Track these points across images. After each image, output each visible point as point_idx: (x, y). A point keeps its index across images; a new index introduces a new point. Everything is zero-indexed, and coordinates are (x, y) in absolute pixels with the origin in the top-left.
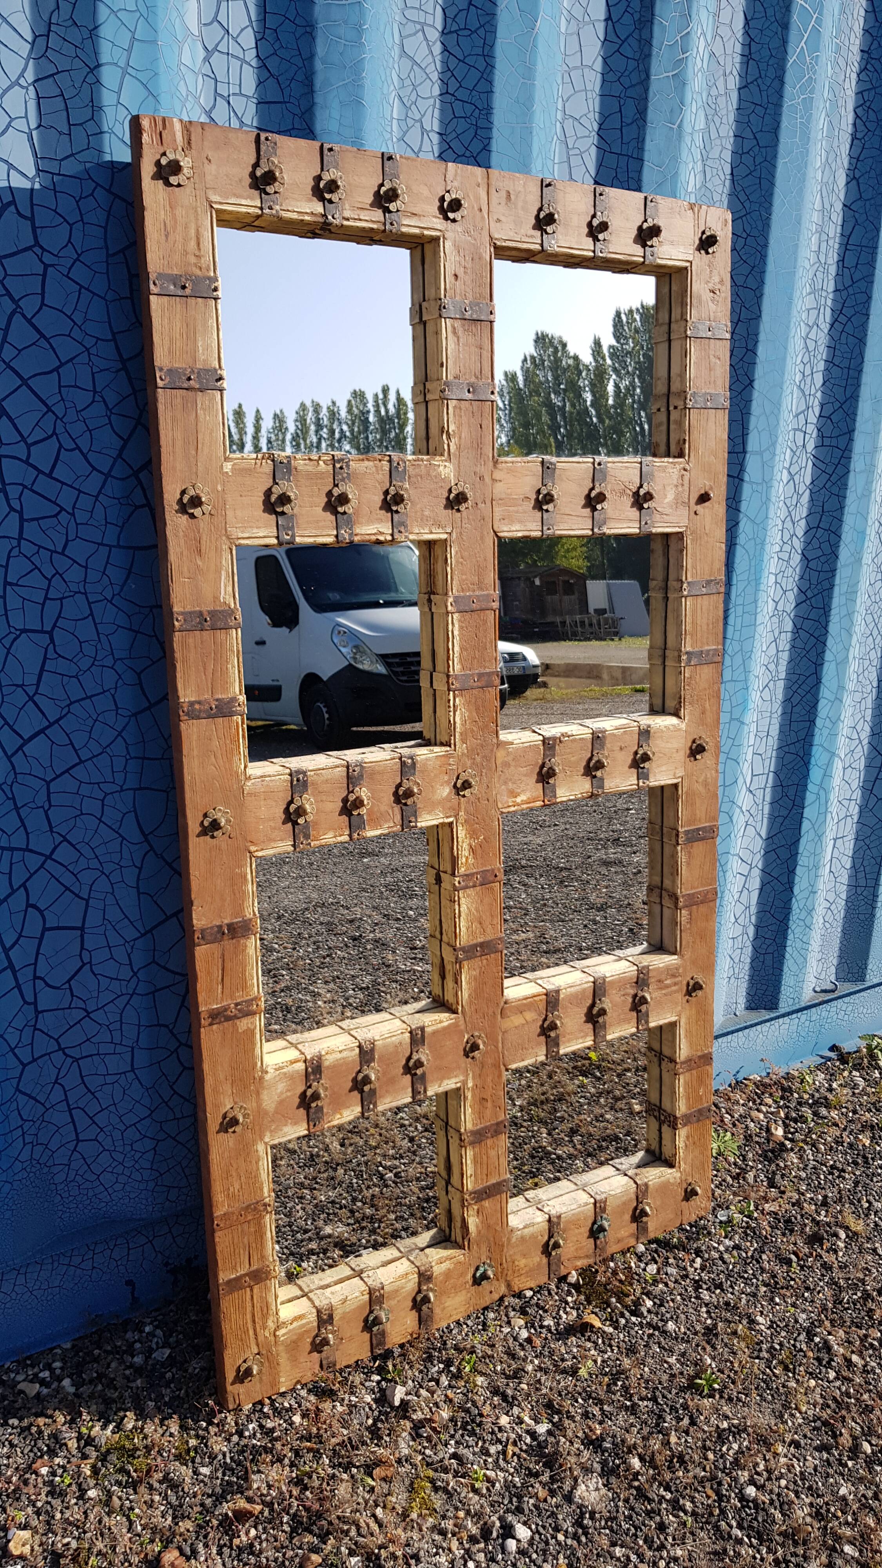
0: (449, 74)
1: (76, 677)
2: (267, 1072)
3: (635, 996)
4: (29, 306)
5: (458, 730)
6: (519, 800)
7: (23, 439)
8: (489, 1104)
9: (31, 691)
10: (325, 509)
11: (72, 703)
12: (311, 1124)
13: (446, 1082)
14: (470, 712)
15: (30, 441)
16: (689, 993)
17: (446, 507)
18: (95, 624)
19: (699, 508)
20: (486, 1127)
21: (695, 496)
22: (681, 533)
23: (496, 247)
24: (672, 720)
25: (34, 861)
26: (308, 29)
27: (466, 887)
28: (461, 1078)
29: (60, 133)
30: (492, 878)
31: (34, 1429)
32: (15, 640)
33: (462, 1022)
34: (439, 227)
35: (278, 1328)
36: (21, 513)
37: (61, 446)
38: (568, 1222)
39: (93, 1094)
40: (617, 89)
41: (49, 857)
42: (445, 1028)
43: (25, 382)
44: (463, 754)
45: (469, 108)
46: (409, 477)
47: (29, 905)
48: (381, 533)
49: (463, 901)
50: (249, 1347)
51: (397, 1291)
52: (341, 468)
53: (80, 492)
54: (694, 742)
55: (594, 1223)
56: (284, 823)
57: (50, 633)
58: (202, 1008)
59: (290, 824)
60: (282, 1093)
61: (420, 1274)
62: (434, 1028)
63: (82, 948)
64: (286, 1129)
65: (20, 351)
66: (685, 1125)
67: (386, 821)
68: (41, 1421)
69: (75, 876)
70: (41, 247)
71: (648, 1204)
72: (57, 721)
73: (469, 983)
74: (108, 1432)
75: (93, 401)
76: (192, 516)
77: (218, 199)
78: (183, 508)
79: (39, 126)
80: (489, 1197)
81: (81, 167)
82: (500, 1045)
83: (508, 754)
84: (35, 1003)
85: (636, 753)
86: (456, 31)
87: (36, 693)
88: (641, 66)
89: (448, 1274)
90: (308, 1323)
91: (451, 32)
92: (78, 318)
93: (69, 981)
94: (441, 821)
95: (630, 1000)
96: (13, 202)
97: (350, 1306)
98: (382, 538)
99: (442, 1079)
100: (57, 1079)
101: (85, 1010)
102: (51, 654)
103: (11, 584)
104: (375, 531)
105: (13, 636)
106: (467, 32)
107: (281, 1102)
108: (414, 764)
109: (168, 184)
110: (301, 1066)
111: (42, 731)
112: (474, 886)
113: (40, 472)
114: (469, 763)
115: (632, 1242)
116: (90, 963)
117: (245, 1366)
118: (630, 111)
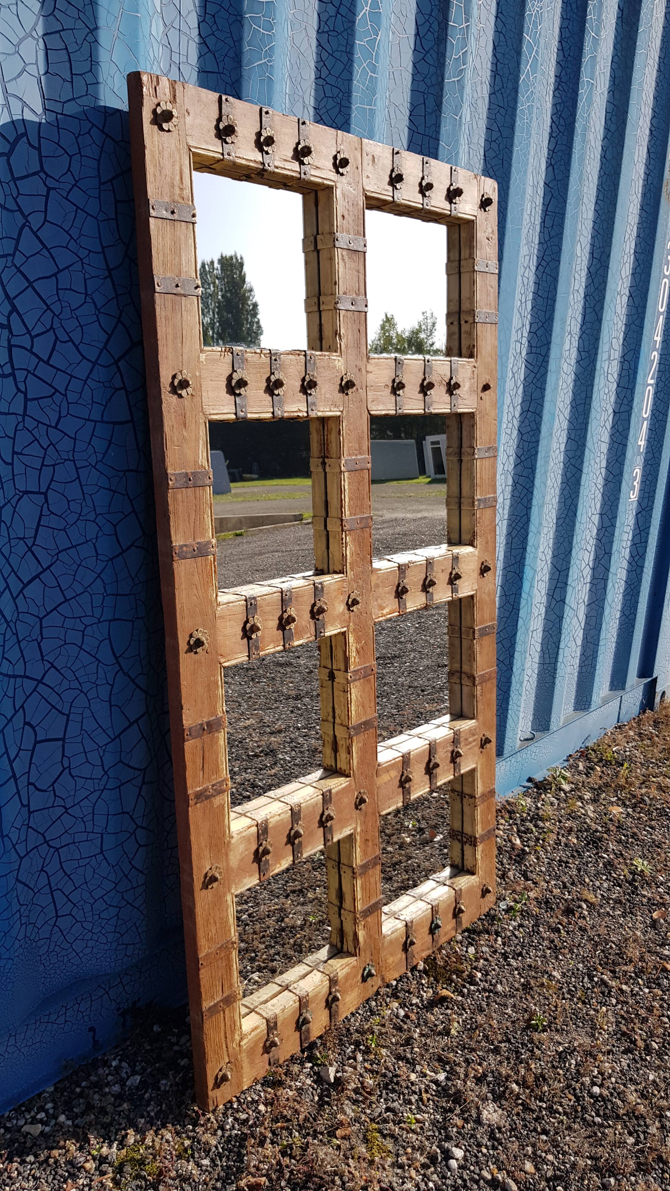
0: (322, 63)
1: (64, 530)
2: (232, 837)
3: (453, 752)
4: (35, 221)
5: (348, 561)
6: (385, 612)
7: (29, 332)
8: (370, 844)
9: (30, 542)
10: (266, 392)
11: (60, 552)
12: (262, 874)
13: (344, 830)
14: (355, 547)
15: (33, 333)
16: (482, 746)
17: (340, 392)
18: (81, 486)
19: (483, 395)
20: (369, 861)
21: (481, 386)
22: (473, 413)
23: (367, 198)
24: (470, 549)
25: (29, 685)
26: (238, 18)
27: (355, 680)
28: (354, 826)
29: (64, 80)
30: (370, 672)
31: (51, 1161)
32: (19, 500)
33: (353, 783)
34: (333, 178)
35: (242, 1039)
36: (25, 393)
37: (57, 338)
38: (417, 924)
39: (69, 876)
40: (422, 87)
41: (40, 681)
42: (343, 789)
43: (31, 284)
44: (351, 579)
45: (336, 91)
46: (317, 368)
47: (26, 723)
48: (300, 411)
49: (353, 691)
50: (223, 1058)
51: (316, 996)
52: (275, 360)
53: (72, 376)
54: (482, 564)
55: (432, 922)
56: (242, 638)
57: (45, 494)
58: (190, 792)
59: (246, 640)
60: (242, 853)
61: (331, 980)
62: (336, 789)
63: (63, 756)
64: (245, 881)
65: (28, 258)
66: (481, 842)
67: (306, 633)
68: (55, 1153)
69: (59, 695)
70: (45, 173)
71: (462, 904)
72: (49, 567)
73: (357, 753)
74: (114, 1149)
75: (85, 302)
76: (180, 396)
77: (195, 145)
78: (174, 390)
79: (47, 72)
80: (371, 913)
81: (81, 109)
82: (377, 797)
83: (378, 578)
84: (28, 805)
85: (451, 573)
86: (327, 32)
87: (34, 544)
88: (438, 71)
89: (347, 977)
90: (261, 1032)
91: (323, 32)
92: (74, 233)
93: (53, 785)
94: (339, 631)
95: (450, 755)
96: (25, 134)
97: (288, 1012)
98: (301, 415)
99: (342, 828)
100: (43, 867)
101: (64, 807)
102: (45, 512)
103: (17, 453)
104: (296, 409)
105: (17, 497)
106: (335, 34)
107: (242, 860)
108: (322, 588)
109: (161, 129)
110: (254, 829)
111: (37, 576)
112: (360, 679)
113: (40, 359)
114: (355, 586)
115: (453, 933)
116: (69, 767)
117: (221, 1074)
118: (431, 103)
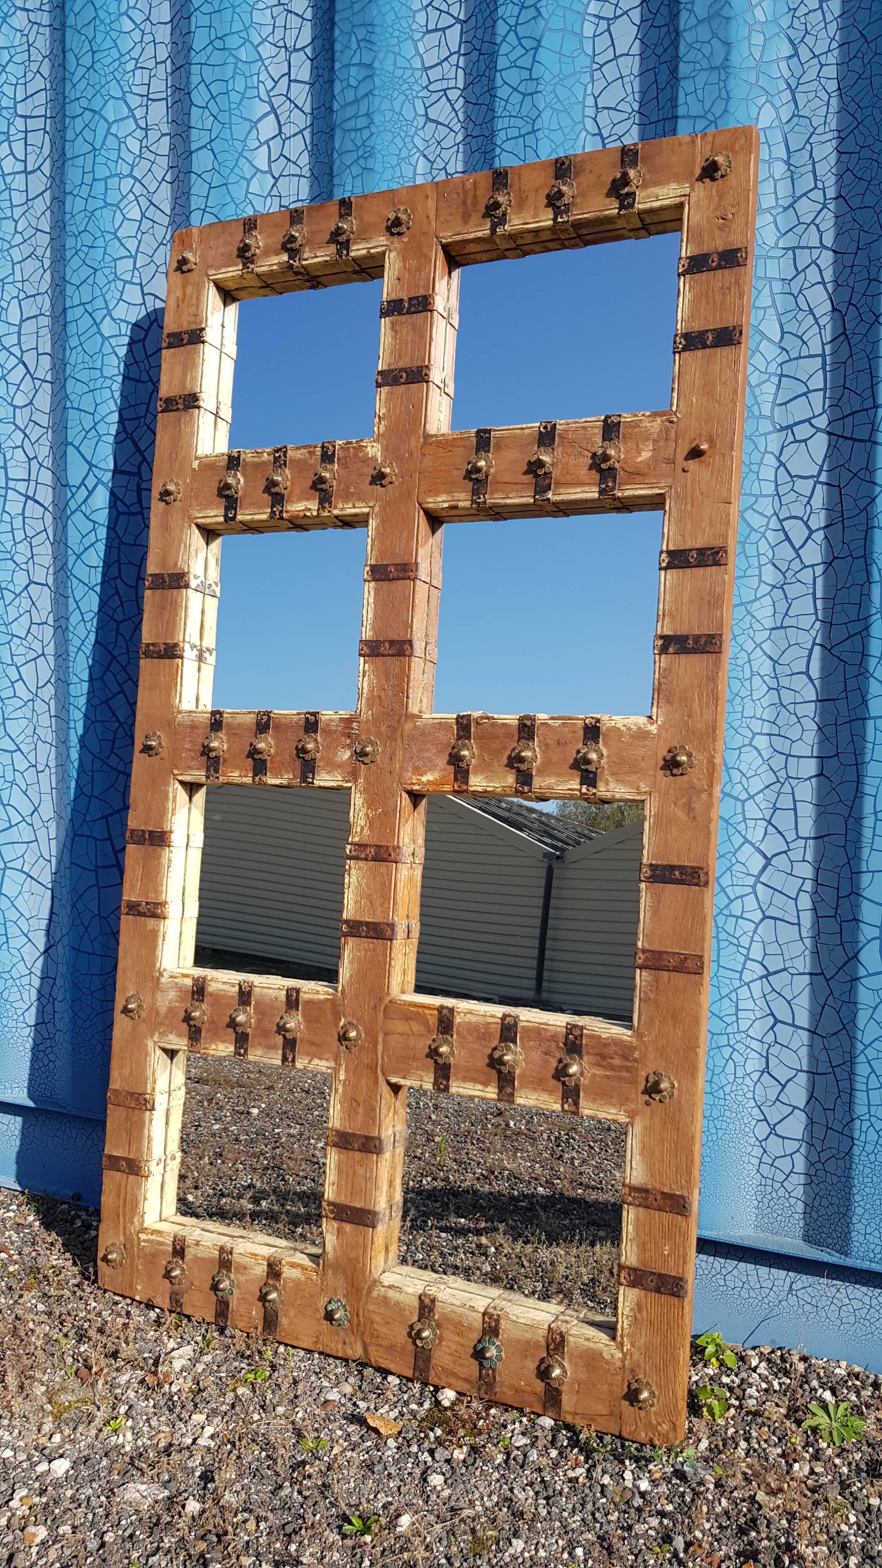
2: (163, 974)
3: (560, 1061)
5: (365, 695)
6: (424, 779)
8: (361, 1110)
10: (264, 492)
12: (191, 1042)
13: (316, 1061)
14: (378, 679)
17: (371, 483)
19: (686, 464)
20: (354, 1135)
21: (682, 452)
22: (663, 494)
23: (441, 245)
24: (640, 721)
27: (357, 858)
28: (334, 1065)
30: (386, 856)
33: (338, 1002)
34: (385, 243)
35: (142, 1230)
38: (445, 1316)
42: (321, 1002)
44: (368, 720)
46: (339, 459)
48: (309, 511)
49: (353, 872)
51: (245, 1268)
52: (279, 457)
54: (670, 750)
55: (480, 1342)
56: (201, 755)
60: (172, 1004)
61: (270, 1265)
62: (310, 996)
64: (171, 1040)
66: (633, 1285)
67: (287, 772)
73: (350, 962)
76: (167, 503)
77: (213, 272)
78: (161, 498)
80: (350, 1221)
82: (380, 1047)
83: (416, 727)
85: (578, 752)
89: (297, 1283)
90: (164, 1243)
94: (340, 783)
95: (554, 1065)
97: (201, 1253)
98: (308, 514)
99: (313, 1056)
104: (301, 509)
106: (478, 79)
107: (171, 1013)
108: (316, 722)
109: (182, 272)
110: (189, 985)
112: (366, 859)
114: (373, 730)
115: (537, 1407)
